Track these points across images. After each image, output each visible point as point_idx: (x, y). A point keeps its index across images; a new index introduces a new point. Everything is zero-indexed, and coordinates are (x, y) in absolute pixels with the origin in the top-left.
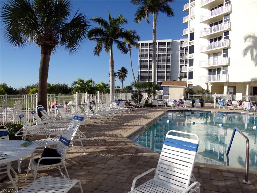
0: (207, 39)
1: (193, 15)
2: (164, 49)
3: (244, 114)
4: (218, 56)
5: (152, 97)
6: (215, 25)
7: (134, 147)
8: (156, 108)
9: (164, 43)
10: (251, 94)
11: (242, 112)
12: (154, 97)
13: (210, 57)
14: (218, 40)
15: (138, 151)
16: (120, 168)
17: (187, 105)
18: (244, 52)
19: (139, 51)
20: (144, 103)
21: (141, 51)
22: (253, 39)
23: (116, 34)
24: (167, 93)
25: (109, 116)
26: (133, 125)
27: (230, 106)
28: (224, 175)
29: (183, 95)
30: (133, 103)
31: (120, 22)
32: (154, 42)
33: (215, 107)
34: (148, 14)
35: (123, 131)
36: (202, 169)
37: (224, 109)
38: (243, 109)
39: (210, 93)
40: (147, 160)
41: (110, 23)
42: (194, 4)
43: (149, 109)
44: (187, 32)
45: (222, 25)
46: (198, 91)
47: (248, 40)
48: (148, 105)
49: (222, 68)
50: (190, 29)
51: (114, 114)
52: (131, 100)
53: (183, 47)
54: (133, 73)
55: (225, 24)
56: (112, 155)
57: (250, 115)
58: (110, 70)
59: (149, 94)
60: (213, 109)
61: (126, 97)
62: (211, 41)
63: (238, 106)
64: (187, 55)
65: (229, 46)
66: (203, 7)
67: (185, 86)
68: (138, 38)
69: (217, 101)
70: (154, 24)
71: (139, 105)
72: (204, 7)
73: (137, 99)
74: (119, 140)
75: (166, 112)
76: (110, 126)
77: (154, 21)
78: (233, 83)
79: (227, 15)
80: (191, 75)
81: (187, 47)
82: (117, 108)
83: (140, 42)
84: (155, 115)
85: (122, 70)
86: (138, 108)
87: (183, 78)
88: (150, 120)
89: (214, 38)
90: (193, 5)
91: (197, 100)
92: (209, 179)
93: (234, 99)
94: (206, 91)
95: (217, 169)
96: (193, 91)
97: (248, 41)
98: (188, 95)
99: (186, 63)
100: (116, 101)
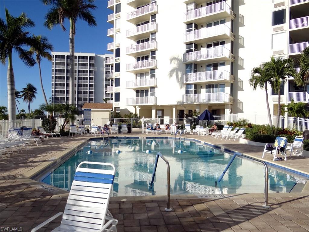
0: (134, 57)
1: (119, 28)
2: (85, 65)
3: (171, 138)
4: (145, 76)
5: (70, 123)
6: (142, 42)
7: (39, 189)
8: (75, 137)
9: (86, 58)
10: (177, 117)
11: (169, 136)
12: (73, 123)
13: (137, 77)
14: (145, 59)
15: (45, 193)
16: (16, 221)
17: (113, 131)
18: (170, 74)
19: (53, 65)
20: (59, 131)
21: (55, 65)
22: (177, 61)
23: (16, 38)
24: (89, 118)
25: (4, 151)
26: (40, 160)
27: (158, 130)
28: (146, 206)
29: (108, 119)
30: (43, 131)
31: (22, 23)
32: (72, 54)
33: (143, 132)
34: (63, 19)
35: (26, 169)
36: (124, 204)
37: (153, 134)
38: (170, 133)
39: (138, 117)
40: (57, 203)
41: (8, 22)
42: (120, 16)
43: (66, 138)
44: (112, 47)
45: (148, 43)
46: (125, 115)
47: (173, 61)
48: (64, 133)
49: (150, 89)
50: (116, 43)
51: (13, 148)
52: (41, 128)
53: (108, 64)
54: (44, 92)
55: (151, 42)
56: (6, 204)
57: (176, 139)
58: (9, 87)
59: (66, 119)
60: (141, 135)
61: (34, 124)
62: (138, 59)
63: (165, 130)
64: (113, 73)
65: (156, 66)
66: (128, 21)
67: (111, 109)
68: (50, 47)
69: (145, 126)
70: (71, 32)
71: (52, 134)
72: (130, 21)
73: (50, 126)
74: (18, 182)
75: (87, 141)
76: (6, 165)
77: (71, 28)
78: (161, 105)
79: (153, 33)
80: (117, 97)
81: (113, 64)
82: (19, 139)
83: (54, 53)
84: (72, 145)
85: (29, 88)
86: (51, 138)
87: (109, 99)
88: (65, 152)
89: (141, 56)
90: (118, 17)
91: (124, 125)
92: (131, 214)
93: (162, 123)
94: (134, 115)
95: (140, 201)
96: (120, 116)
97: (173, 63)
98: (114, 119)
99: (112, 83)
100: (17, 129)
